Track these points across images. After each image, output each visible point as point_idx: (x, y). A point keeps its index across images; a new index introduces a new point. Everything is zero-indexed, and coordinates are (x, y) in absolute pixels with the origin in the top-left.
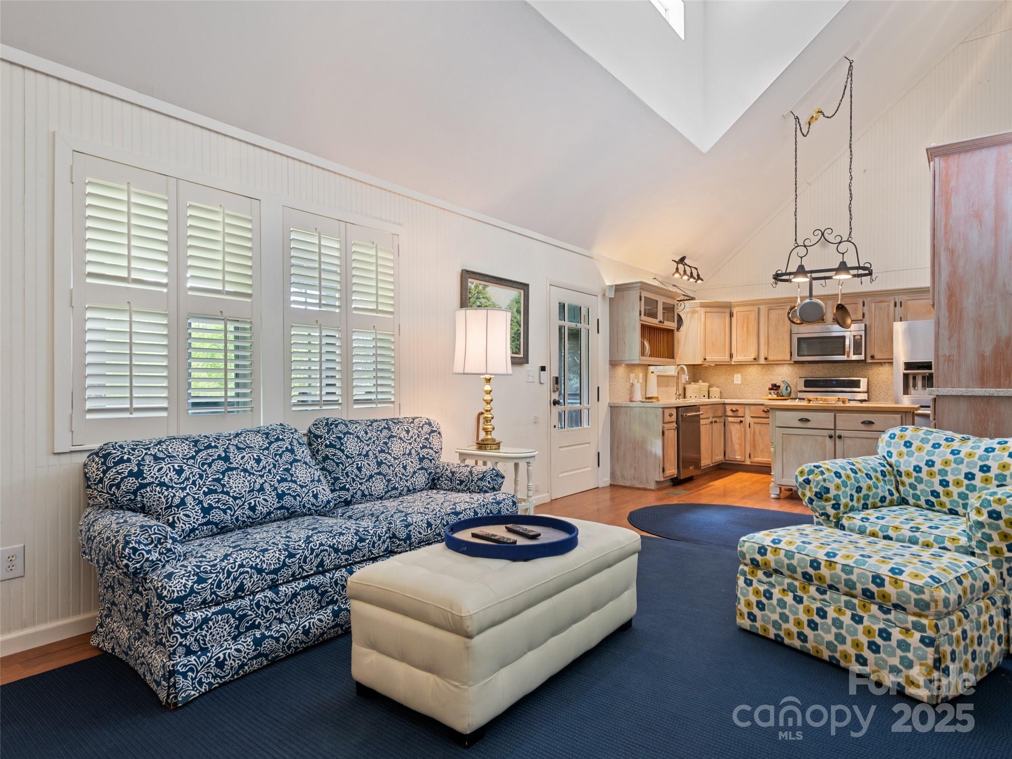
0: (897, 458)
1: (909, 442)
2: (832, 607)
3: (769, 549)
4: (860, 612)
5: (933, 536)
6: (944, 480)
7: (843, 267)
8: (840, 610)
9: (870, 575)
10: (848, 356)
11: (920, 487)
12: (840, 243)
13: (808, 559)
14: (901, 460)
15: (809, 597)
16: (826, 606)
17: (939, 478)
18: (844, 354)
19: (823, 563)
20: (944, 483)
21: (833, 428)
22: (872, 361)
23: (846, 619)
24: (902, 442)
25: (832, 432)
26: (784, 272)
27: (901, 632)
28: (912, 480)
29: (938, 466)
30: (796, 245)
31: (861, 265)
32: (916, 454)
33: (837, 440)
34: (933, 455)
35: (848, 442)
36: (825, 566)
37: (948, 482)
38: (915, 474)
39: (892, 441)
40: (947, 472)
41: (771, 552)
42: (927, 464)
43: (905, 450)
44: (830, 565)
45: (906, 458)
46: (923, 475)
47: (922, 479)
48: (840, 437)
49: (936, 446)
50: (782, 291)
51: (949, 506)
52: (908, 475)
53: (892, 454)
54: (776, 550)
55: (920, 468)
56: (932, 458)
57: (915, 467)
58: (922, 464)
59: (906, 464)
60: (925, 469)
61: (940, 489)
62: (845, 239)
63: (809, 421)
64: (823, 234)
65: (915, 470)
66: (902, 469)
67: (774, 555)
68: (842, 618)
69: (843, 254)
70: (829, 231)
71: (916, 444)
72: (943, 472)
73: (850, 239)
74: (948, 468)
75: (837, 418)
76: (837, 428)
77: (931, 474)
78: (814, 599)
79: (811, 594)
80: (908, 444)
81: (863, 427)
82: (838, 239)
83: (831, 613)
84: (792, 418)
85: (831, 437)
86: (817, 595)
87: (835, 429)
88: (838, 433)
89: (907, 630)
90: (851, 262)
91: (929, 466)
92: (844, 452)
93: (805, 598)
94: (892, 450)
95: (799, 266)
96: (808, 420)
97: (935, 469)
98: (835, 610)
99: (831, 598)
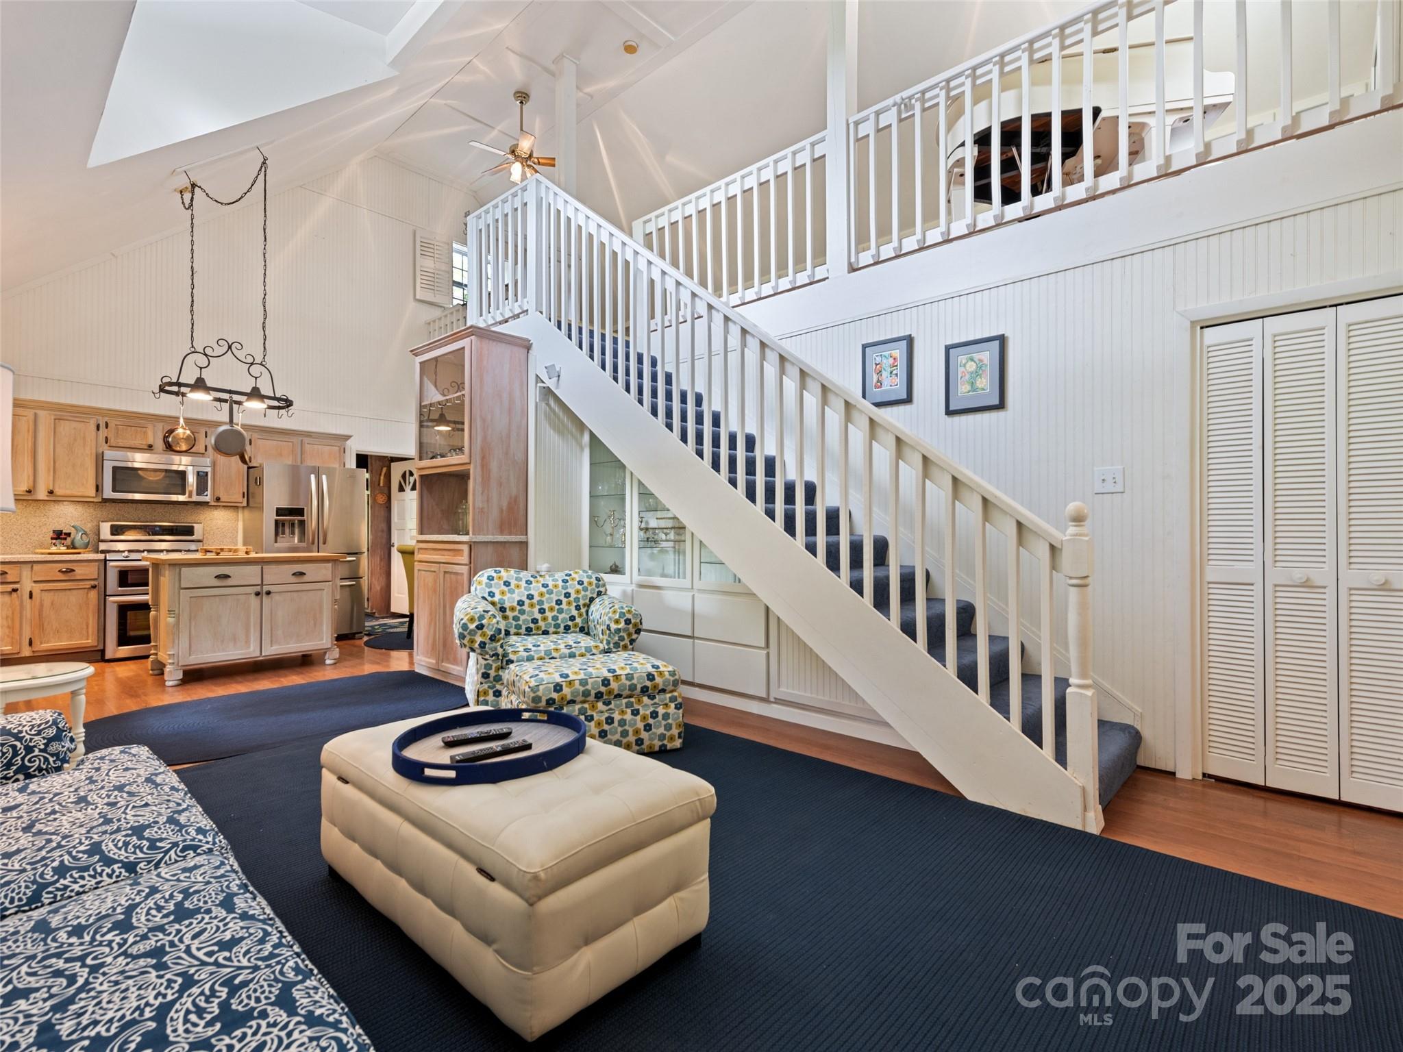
0: (500, 597)
1: (507, 581)
2: (617, 712)
3: (564, 684)
4: (636, 707)
5: (583, 649)
6: (542, 609)
7: (255, 394)
8: (623, 711)
9: (645, 675)
10: (190, 496)
11: (522, 617)
12: (252, 364)
13: (600, 680)
14: (505, 598)
15: (597, 713)
16: (612, 713)
17: (538, 607)
18: (184, 493)
19: (611, 679)
20: (542, 611)
21: (260, 583)
22: (215, 504)
23: (628, 716)
24: (502, 582)
25: (258, 589)
26: (174, 380)
27: (663, 708)
28: (516, 613)
29: (536, 598)
30: (193, 349)
31: (277, 396)
32: (517, 591)
33: (265, 597)
34: (530, 590)
35: (276, 597)
36: (614, 681)
37: (544, 610)
38: (518, 608)
39: (492, 582)
40: (543, 602)
41: (566, 686)
42: (528, 598)
43: (506, 589)
44: (617, 678)
45: (509, 595)
46: (526, 607)
47: (524, 611)
48: (268, 593)
49: (529, 582)
50: (166, 406)
51: (543, 629)
52: (513, 609)
53: (494, 594)
54: (570, 683)
55: (523, 602)
56: (530, 592)
57: (519, 602)
58: (524, 599)
59: (510, 600)
60: (527, 602)
61: (538, 616)
62: (258, 360)
63: (229, 577)
64: (230, 347)
65: (518, 604)
66: (507, 605)
67: (570, 688)
68: (625, 717)
69: (256, 378)
70: (239, 347)
71: (513, 583)
72: (540, 602)
73: (264, 363)
74: (544, 599)
75: (264, 571)
76: (264, 583)
77: (532, 606)
78: (602, 712)
79: (599, 709)
80: (507, 584)
81: (294, 579)
82: (250, 360)
83: (617, 717)
84: (206, 575)
85: (257, 594)
86: (605, 708)
87: (262, 584)
88: (266, 588)
89: (666, 705)
90: (266, 390)
91: (530, 599)
92: (271, 610)
93: (595, 715)
94: (493, 590)
95: (198, 378)
96: (227, 577)
97: (535, 601)
98: (619, 714)
99: (615, 706)
